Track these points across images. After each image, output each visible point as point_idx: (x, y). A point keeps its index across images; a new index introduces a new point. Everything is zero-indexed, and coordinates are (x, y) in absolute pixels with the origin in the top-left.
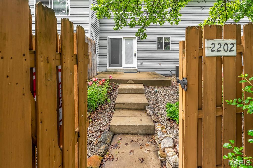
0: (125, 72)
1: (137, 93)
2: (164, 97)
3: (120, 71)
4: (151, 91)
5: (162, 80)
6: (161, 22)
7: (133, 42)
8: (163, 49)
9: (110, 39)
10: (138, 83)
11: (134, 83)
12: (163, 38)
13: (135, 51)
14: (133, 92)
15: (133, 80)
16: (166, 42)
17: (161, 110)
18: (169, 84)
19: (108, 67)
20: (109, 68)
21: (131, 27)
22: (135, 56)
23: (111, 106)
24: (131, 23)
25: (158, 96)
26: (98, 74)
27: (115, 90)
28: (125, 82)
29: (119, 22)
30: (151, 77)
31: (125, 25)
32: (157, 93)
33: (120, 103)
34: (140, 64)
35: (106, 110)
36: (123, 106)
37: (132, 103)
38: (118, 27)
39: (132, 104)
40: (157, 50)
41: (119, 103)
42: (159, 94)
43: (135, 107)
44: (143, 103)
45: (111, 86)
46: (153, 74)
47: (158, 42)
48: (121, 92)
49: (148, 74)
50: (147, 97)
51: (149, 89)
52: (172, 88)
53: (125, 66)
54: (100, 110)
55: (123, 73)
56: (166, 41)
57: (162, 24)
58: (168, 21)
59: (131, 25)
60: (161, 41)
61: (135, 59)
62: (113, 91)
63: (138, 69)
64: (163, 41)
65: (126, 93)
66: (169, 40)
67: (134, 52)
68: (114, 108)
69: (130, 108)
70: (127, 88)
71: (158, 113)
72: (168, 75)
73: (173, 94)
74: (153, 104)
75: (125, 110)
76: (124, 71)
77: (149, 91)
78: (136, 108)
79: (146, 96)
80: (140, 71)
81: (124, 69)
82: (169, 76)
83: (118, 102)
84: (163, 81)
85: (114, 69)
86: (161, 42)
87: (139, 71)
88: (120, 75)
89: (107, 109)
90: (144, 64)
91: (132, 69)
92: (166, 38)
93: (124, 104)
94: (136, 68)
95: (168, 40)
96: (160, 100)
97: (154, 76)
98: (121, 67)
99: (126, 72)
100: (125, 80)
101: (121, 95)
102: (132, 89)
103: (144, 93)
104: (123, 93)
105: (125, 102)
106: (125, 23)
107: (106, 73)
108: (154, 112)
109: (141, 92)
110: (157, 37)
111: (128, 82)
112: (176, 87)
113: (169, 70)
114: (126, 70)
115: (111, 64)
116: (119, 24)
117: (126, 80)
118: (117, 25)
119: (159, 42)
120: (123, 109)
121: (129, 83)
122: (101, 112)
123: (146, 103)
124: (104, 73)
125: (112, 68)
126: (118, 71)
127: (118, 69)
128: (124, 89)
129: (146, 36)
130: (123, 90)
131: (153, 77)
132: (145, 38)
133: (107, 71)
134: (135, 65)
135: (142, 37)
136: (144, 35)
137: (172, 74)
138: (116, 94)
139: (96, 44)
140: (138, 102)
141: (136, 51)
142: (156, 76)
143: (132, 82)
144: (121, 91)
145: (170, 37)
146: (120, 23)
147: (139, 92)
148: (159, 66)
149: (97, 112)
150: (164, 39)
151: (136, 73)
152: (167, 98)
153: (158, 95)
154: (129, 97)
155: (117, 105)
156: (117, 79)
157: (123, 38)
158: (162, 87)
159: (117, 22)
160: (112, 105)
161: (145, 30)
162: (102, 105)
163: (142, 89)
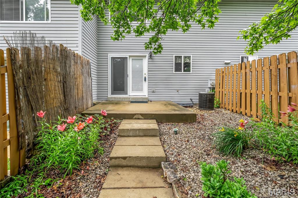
0: (132, 102)
1: (147, 136)
2: (188, 141)
3: (126, 100)
4: (168, 130)
5: (183, 114)
6: (184, 27)
7: (142, 62)
8: (182, 72)
9: (111, 57)
10: (149, 118)
11: (143, 118)
12: (181, 56)
13: (145, 74)
14: (141, 134)
15: (142, 115)
16: (186, 62)
17: (188, 170)
18: (193, 120)
19: (110, 95)
20: (110, 97)
21: (138, 35)
22: (145, 80)
23: (105, 161)
24: (138, 30)
25: (180, 139)
26: (94, 104)
27: (114, 130)
28: (130, 116)
29: (119, 27)
30: (167, 109)
31: (129, 32)
32: (176, 134)
33: (119, 158)
34: (152, 91)
35: (93, 170)
36: (124, 162)
37: (138, 157)
38: (118, 35)
39: (138, 159)
40: (174, 72)
41: (116, 158)
42: (180, 135)
43: (144, 163)
44: (156, 157)
45: (108, 126)
46: (169, 104)
47: (175, 62)
48: (122, 135)
49: (163, 104)
50: (163, 142)
51: (165, 127)
52: (198, 126)
53: (132, 93)
54: (83, 171)
55: (129, 103)
56: (185, 60)
57: (186, 30)
58: (198, 23)
59: (137, 32)
60: (179, 60)
61: (145, 85)
62: (112, 131)
63: (149, 98)
64: (181, 61)
65: (130, 136)
66: (190, 60)
67: (144, 76)
68: (108, 166)
69: (136, 165)
70: (131, 128)
71: (183, 177)
72: (188, 105)
73: (202, 137)
74: (173, 156)
75: (128, 168)
76: (131, 100)
77: (165, 131)
78: (145, 165)
79: (161, 140)
80: (152, 100)
81: (130, 98)
82: (190, 106)
83: (115, 156)
84: (185, 114)
85: (117, 98)
86: (180, 62)
87: (150, 100)
88: (124, 106)
89: (96, 168)
90: (156, 91)
91: (141, 98)
92: (185, 57)
93: (125, 158)
94: (147, 97)
95: (188, 60)
96: (184, 149)
97: (170, 107)
98: (127, 94)
99: (134, 101)
100: (130, 114)
101: (123, 139)
102: (140, 129)
103: (157, 135)
104: (126, 135)
105: (126, 156)
106: (129, 28)
107: (106, 104)
108: (176, 177)
109: (153, 133)
110: (174, 55)
111: (135, 117)
112: (203, 124)
113: (190, 98)
114: (133, 99)
115: (114, 91)
116: (119, 30)
117: (132, 114)
118: (117, 32)
119: (177, 62)
120: (123, 167)
121: (136, 119)
122: (84, 176)
123: (161, 157)
124: (103, 104)
125: (115, 97)
126: (123, 100)
127: (123, 98)
128: (128, 130)
129: (162, 48)
130: (126, 130)
131: (170, 109)
132: (160, 52)
133: (108, 100)
134: (144, 93)
135: (156, 51)
136: (159, 47)
137: (193, 104)
138: (115, 137)
139: (91, 64)
140: (148, 156)
141: (147, 74)
142: (173, 107)
143: (141, 117)
144: (122, 133)
145: (191, 55)
146: (121, 30)
147: (151, 133)
148: (177, 93)
149: (77, 175)
150: (184, 58)
151: (146, 102)
152: (194, 144)
153: (180, 137)
154: (134, 144)
155: (113, 161)
156: (118, 113)
157: (130, 56)
158: (183, 124)
159: (117, 28)
160: (106, 159)
161: (160, 39)
162: (89, 160)
163: (154, 129)
